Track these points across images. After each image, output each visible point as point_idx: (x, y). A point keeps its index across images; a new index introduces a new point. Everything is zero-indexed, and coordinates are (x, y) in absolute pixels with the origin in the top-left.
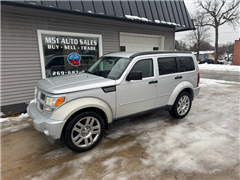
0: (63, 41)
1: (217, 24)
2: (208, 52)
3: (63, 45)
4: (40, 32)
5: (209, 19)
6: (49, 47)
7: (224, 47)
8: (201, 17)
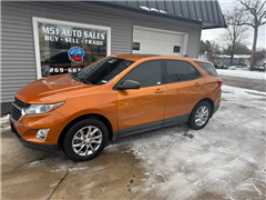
0: (64, 32)
1: (257, 24)
2: (244, 56)
3: (64, 37)
4: (36, 20)
5: (248, 17)
6: (46, 38)
7: (264, 51)
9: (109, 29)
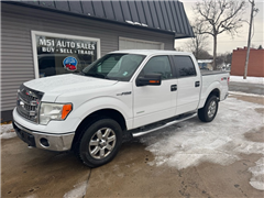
0: (59, 43)
1: (215, 33)
2: (207, 61)
3: (59, 48)
4: (34, 33)
5: (208, 27)
6: (44, 49)
7: (222, 56)
8: (200, 24)
9: (98, 40)
